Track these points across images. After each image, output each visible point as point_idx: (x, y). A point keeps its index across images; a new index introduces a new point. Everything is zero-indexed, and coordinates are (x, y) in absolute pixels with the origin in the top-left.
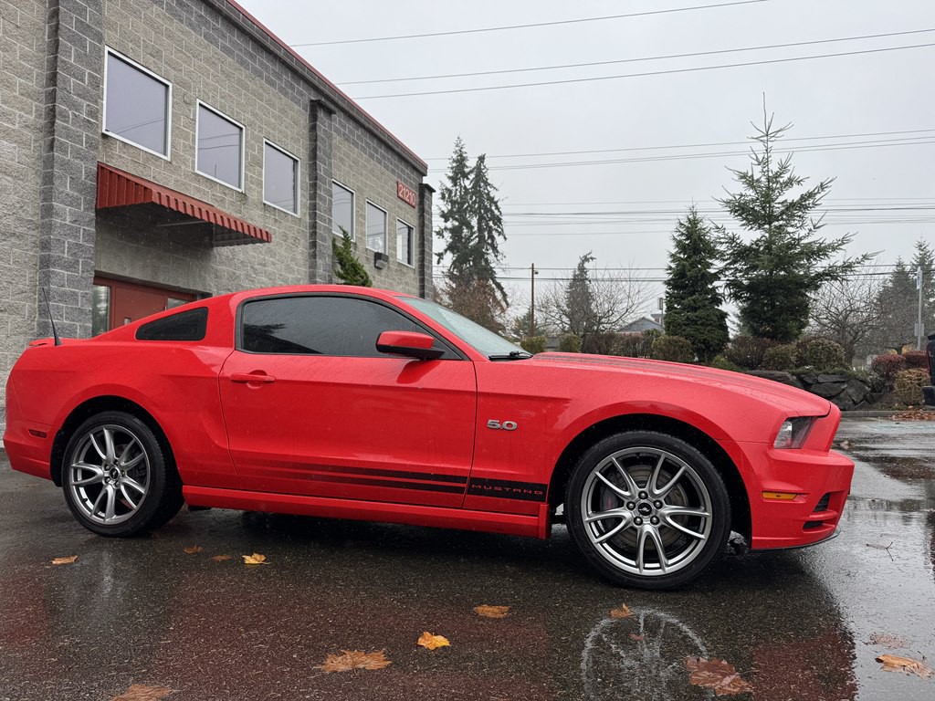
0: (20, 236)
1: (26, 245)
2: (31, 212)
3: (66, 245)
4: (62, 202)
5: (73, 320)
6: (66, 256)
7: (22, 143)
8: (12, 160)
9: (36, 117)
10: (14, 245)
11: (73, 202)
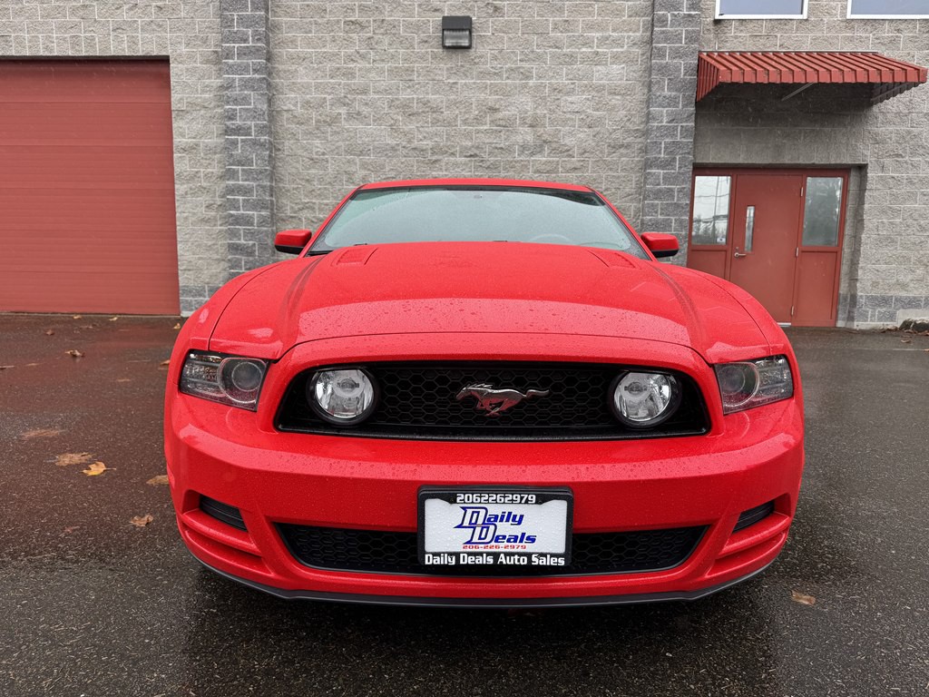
0: (627, 146)
1: (633, 152)
2: (637, 121)
3: (663, 146)
4: (660, 106)
5: (669, 215)
6: (662, 156)
7: (630, 61)
8: (621, 79)
9: (643, 32)
10: (622, 155)
11: (672, 102)
